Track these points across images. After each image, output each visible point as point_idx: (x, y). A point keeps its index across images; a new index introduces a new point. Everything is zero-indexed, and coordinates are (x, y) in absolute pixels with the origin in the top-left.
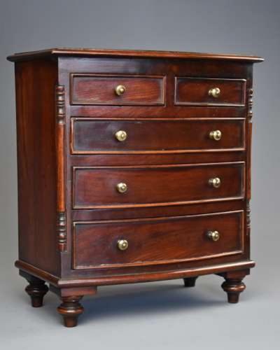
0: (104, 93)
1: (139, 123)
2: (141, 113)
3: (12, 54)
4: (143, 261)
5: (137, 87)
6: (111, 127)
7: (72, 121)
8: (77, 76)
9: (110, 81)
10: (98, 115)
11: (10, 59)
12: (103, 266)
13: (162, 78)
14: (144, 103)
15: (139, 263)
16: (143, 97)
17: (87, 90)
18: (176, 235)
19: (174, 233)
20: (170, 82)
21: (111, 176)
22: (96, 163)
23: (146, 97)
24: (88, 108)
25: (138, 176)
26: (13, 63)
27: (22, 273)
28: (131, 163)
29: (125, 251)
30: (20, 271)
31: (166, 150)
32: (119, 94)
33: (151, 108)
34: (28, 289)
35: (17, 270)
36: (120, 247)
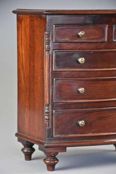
0: (72, 36)
1: (91, 52)
2: (93, 46)
3: (15, 9)
4: (93, 133)
5: (91, 32)
6: (76, 56)
7: (54, 52)
8: (57, 26)
9: (76, 28)
10: (68, 49)
11: (14, 12)
12: (70, 135)
13: (106, 26)
14: (95, 41)
15: (90, 134)
16: (95, 37)
17: (62, 34)
18: (112, 118)
19: (111, 117)
20: (110, 28)
21: (75, 84)
22: (67, 76)
23: (96, 37)
24: (63, 45)
25: (91, 84)
26: (16, 15)
27: (19, 140)
28: (87, 76)
29: (83, 127)
30: (18, 138)
31: (107, 68)
32: (80, 36)
33: (99, 44)
34: (23, 150)
35: (16, 138)
36: (80, 125)
